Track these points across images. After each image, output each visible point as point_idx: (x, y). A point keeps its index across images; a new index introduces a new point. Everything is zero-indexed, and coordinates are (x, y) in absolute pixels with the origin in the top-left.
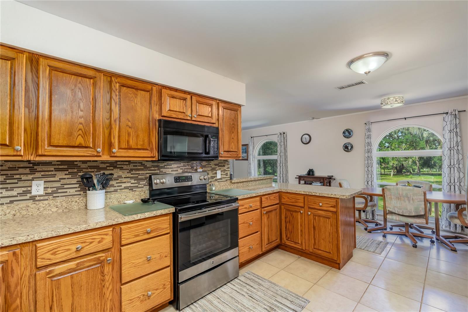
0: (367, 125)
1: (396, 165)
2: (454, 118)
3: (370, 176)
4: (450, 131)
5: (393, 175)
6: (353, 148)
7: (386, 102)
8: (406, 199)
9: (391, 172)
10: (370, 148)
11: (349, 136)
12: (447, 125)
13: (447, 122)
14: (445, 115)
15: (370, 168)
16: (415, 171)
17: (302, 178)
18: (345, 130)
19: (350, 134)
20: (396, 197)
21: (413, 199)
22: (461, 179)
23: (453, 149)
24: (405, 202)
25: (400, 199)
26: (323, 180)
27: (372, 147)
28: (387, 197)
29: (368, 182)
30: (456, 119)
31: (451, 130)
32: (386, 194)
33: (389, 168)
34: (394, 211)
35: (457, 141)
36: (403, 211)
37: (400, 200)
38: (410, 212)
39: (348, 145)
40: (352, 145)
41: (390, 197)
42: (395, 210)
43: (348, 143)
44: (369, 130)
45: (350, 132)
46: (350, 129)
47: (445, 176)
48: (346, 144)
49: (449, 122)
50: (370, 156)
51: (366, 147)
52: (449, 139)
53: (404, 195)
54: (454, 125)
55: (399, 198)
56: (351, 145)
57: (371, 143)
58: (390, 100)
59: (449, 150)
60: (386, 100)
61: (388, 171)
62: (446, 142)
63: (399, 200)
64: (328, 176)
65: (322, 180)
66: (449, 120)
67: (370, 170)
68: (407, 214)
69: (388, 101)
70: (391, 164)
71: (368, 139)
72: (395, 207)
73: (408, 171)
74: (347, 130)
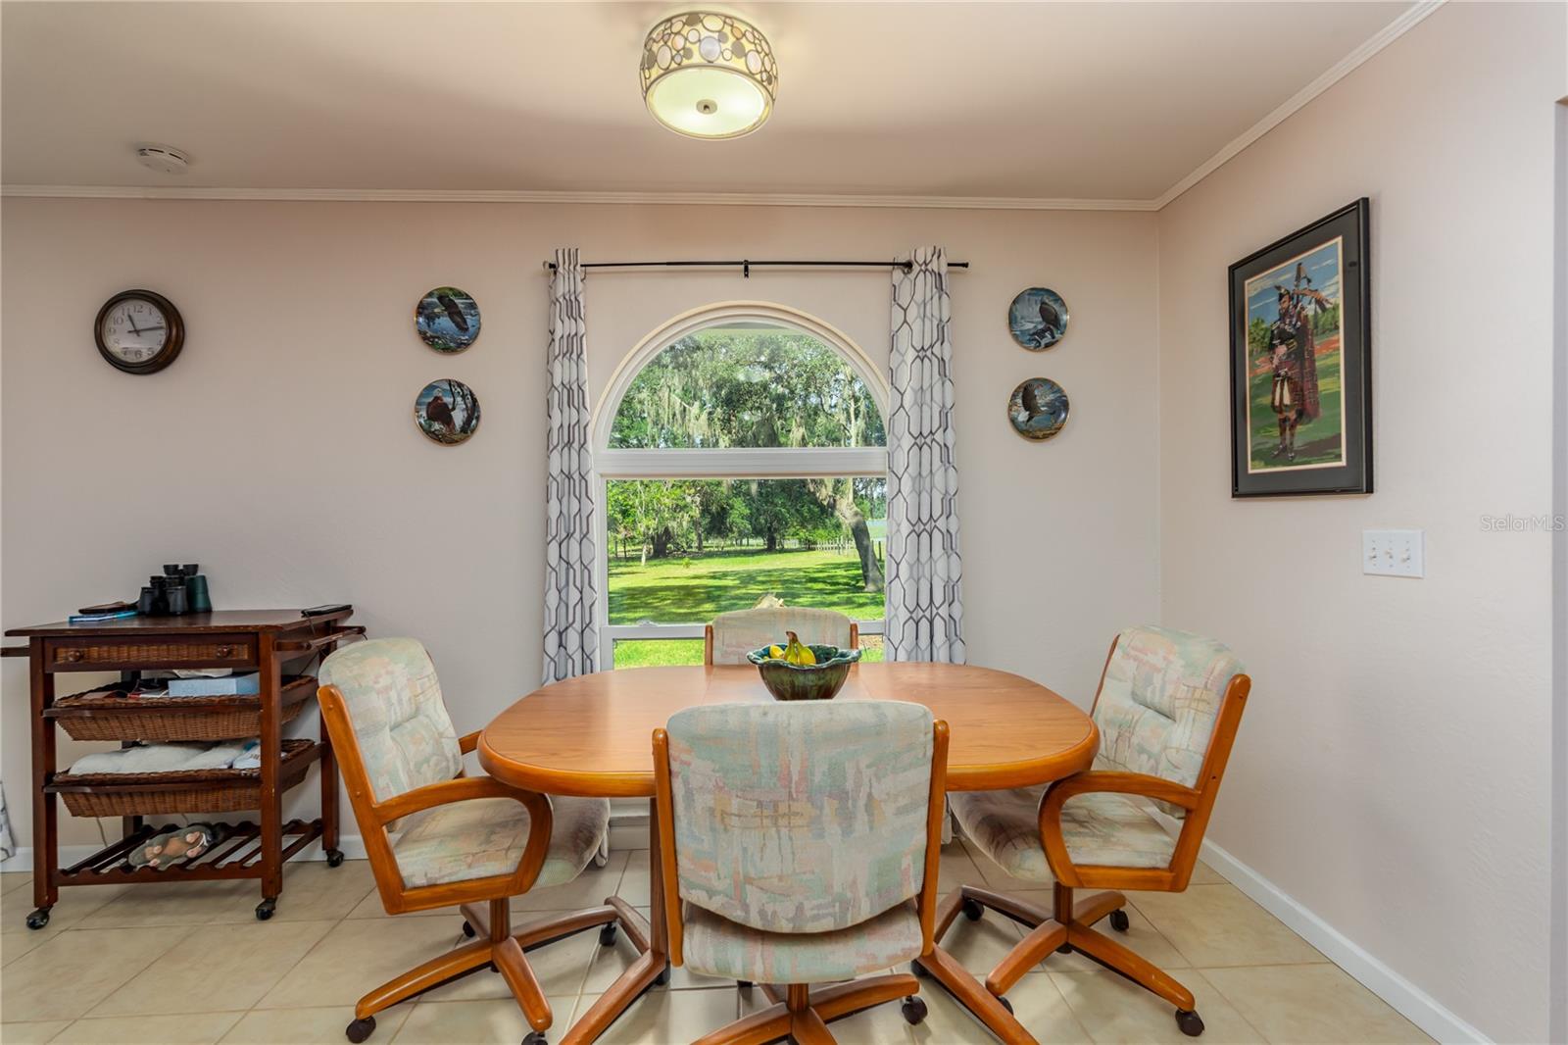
0: (560, 269)
1: (654, 530)
2: (935, 290)
3: (574, 596)
4: (922, 354)
5: (648, 559)
6: (478, 418)
7: (679, 42)
8: (829, 807)
9: (641, 550)
10: (573, 422)
11: (453, 340)
12: (905, 321)
13: (905, 310)
14: (898, 274)
15: (574, 544)
16: (693, 545)
17: (62, 653)
18: (430, 295)
19: (462, 327)
20: (760, 804)
21: (870, 796)
22: (953, 587)
23: (928, 440)
24: (821, 836)
25: (790, 814)
26: (255, 650)
27: (586, 417)
28: (690, 805)
29: (560, 634)
30: (940, 298)
31: (923, 348)
32: (686, 782)
33: (637, 541)
34: (736, 915)
35: (944, 405)
36: (800, 908)
37: (790, 827)
38: (846, 905)
39: (448, 400)
40: (474, 401)
41: (711, 803)
42: (746, 907)
43: (450, 382)
44: (573, 309)
45: (459, 313)
46: (460, 294)
47: (897, 576)
48: (436, 393)
49: (918, 306)
50: (574, 467)
51: (556, 412)
52: (916, 392)
53: (817, 778)
54: (935, 323)
55: (783, 808)
56: (469, 401)
57: (579, 387)
58: (704, 33)
59: (916, 446)
60: (675, 29)
61: (633, 548)
62: (902, 406)
63: (776, 824)
64: (304, 613)
65: (244, 653)
66: (919, 297)
67: (574, 558)
68: (827, 925)
69: (693, 36)
70: (642, 529)
71: (566, 361)
72: (749, 880)
73: (678, 547)
74: (440, 298)
